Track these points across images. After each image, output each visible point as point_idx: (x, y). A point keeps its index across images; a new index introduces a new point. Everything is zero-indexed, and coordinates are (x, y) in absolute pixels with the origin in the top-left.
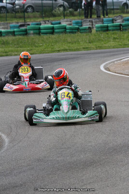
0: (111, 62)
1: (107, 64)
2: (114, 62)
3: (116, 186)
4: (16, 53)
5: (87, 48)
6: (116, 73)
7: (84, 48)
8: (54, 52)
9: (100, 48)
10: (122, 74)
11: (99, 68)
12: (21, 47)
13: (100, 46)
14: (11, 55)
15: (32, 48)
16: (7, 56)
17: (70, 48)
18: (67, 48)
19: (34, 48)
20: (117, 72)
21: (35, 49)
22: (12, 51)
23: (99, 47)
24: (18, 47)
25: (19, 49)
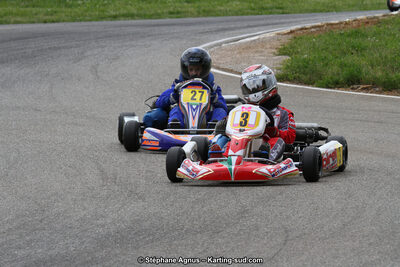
0: (215, 45)
2: (222, 43)
4: (19, 19)
5: (178, 13)
7: (171, 13)
8: (102, 18)
9: (207, 13)
10: (231, 71)
12: (34, 6)
13: (207, 9)
14: (7, 23)
15: (58, 9)
17: (142, 12)
18: (135, 12)
19: (64, 9)
20: (221, 66)
21: (62, 12)
22: (11, 13)
23: (204, 11)
24: (27, 6)
25: (28, 9)
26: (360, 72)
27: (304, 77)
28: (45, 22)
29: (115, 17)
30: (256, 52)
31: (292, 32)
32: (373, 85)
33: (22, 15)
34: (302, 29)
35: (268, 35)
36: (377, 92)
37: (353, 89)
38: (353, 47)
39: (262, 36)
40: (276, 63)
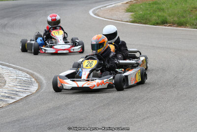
0: (98, 9)
1: (94, 10)
2: (100, 8)
3: (174, 121)
6: (105, 18)
10: (111, 19)
11: (89, 14)
27: (142, 21)
30: (116, 11)
31: (127, 3)
32: (173, 24)
34: (130, 2)
35: (118, 4)
36: (175, 27)
37: (165, 26)
38: (158, 9)
39: (116, 4)
40: (128, 16)
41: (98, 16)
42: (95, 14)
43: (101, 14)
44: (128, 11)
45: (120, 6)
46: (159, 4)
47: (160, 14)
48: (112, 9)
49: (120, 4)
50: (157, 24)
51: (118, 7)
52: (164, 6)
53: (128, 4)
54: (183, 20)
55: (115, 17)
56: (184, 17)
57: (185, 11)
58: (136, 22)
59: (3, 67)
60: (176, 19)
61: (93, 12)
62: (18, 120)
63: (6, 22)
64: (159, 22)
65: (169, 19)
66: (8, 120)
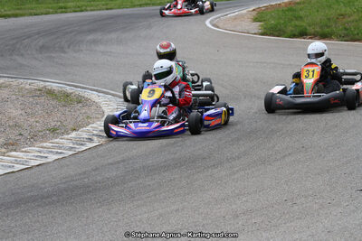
1: (212, 20)
2: (220, 17)
6: (227, 30)
8: (134, 6)
10: (235, 31)
11: (205, 25)
14: (87, 11)
16: (82, 11)
26: (306, 29)
28: (107, 9)
29: (140, 5)
30: (241, 21)
31: (254, 10)
33: (92, 6)
36: (317, 39)
37: (304, 38)
38: (294, 17)
39: (240, 12)
40: (256, 27)
41: (218, 27)
42: (214, 25)
43: (220, 25)
44: (255, 20)
45: (246, 14)
46: (294, 10)
47: (297, 23)
48: (235, 18)
49: (245, 11)
50: (294, 36)
51: (242, 16)
52: (302, 13)
53: (256, 12)
54: (327, 30)
55: (239, 28)
56: (328, 27)
57: (329, 19)
58: (267, 35)
59: (99, 94)
60: (318, 29)
61: (210, 22)
62: (123, 161)
63: (100, 37)
64: (297, 34)
65: (310, 30)
66: (110, 161)
